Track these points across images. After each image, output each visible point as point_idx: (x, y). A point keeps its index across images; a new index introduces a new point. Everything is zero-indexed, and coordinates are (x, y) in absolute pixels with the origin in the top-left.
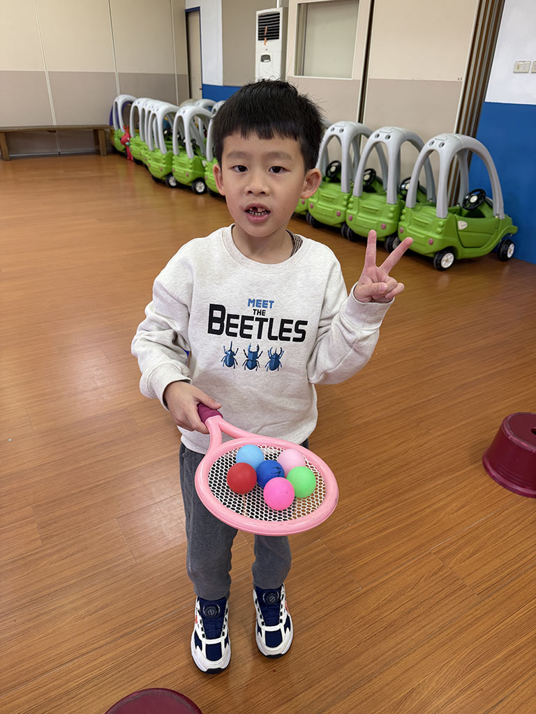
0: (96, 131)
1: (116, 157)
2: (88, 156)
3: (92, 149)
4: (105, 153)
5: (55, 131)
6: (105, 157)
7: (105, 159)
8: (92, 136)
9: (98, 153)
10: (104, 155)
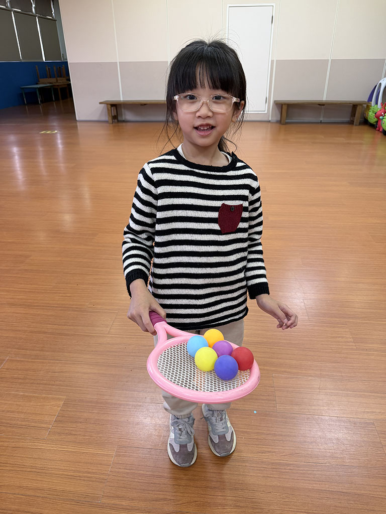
0: (355, 106)
1: (366, 128)
2: (342, 125)
3: (347, 119)
4: (358, 124)
5: (323, 105)
6: (357, 127)
7: (356, 128)
8: (350, 109)
9: (351, 123)
10: (356, 125)
